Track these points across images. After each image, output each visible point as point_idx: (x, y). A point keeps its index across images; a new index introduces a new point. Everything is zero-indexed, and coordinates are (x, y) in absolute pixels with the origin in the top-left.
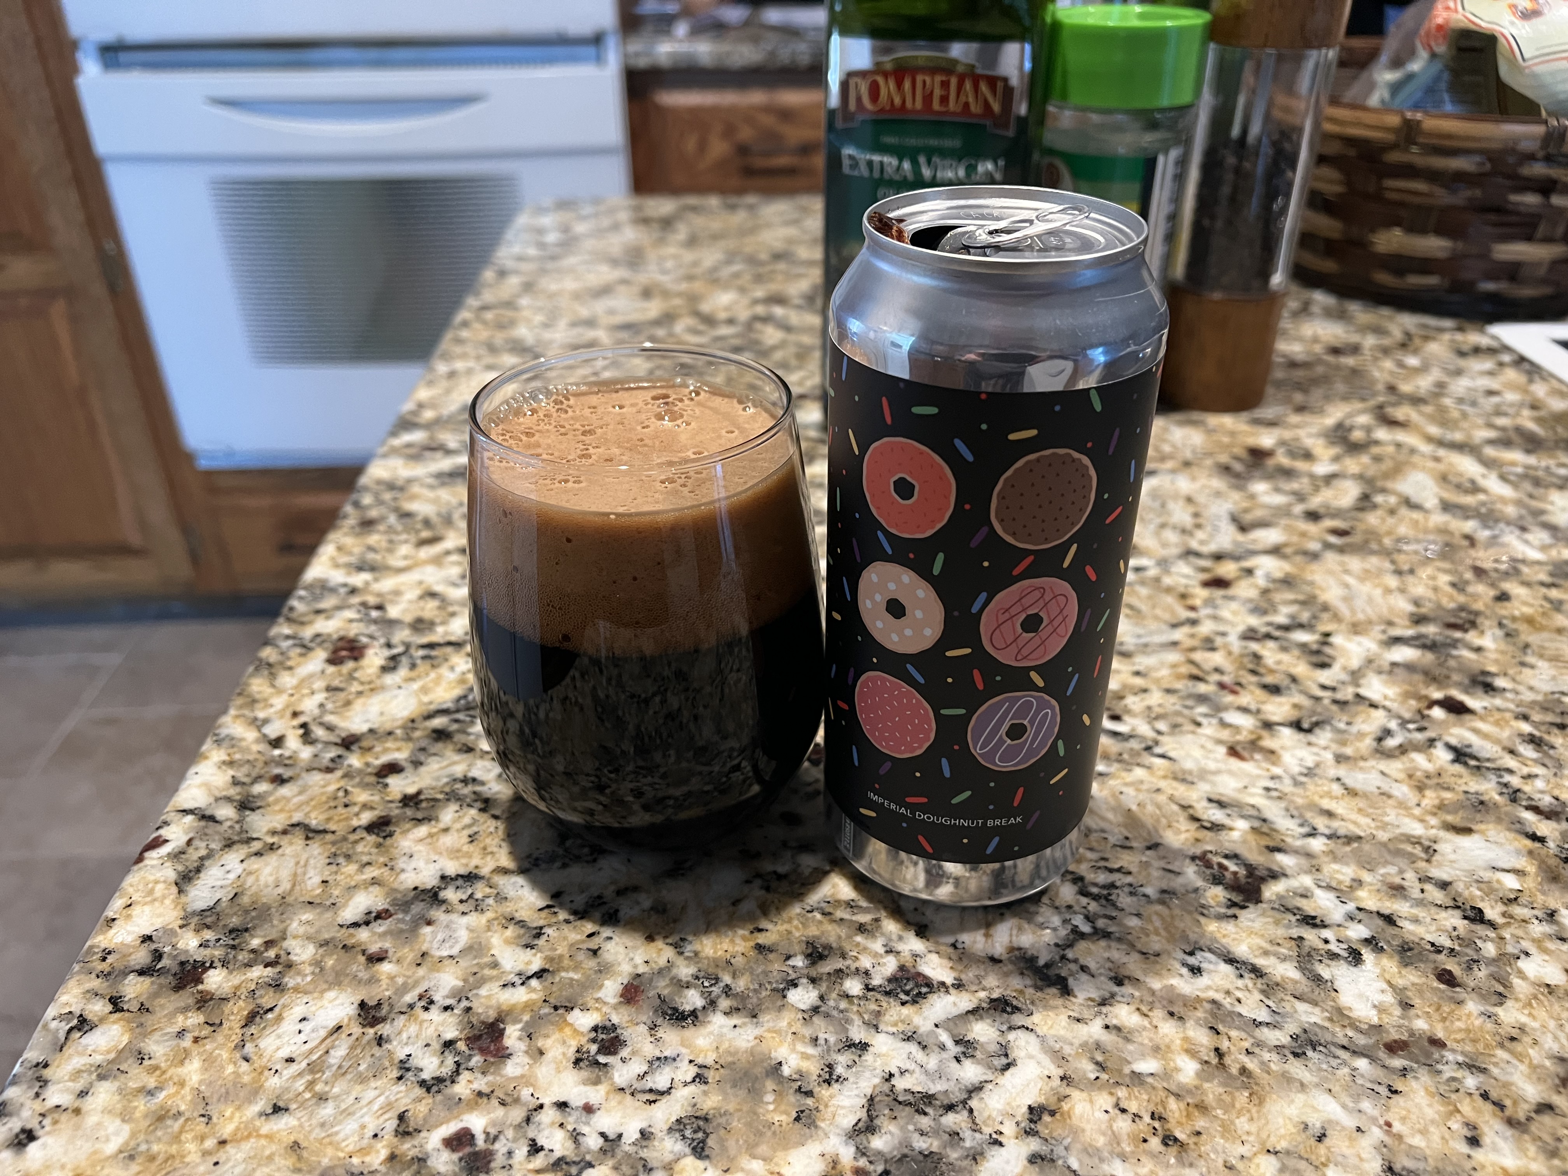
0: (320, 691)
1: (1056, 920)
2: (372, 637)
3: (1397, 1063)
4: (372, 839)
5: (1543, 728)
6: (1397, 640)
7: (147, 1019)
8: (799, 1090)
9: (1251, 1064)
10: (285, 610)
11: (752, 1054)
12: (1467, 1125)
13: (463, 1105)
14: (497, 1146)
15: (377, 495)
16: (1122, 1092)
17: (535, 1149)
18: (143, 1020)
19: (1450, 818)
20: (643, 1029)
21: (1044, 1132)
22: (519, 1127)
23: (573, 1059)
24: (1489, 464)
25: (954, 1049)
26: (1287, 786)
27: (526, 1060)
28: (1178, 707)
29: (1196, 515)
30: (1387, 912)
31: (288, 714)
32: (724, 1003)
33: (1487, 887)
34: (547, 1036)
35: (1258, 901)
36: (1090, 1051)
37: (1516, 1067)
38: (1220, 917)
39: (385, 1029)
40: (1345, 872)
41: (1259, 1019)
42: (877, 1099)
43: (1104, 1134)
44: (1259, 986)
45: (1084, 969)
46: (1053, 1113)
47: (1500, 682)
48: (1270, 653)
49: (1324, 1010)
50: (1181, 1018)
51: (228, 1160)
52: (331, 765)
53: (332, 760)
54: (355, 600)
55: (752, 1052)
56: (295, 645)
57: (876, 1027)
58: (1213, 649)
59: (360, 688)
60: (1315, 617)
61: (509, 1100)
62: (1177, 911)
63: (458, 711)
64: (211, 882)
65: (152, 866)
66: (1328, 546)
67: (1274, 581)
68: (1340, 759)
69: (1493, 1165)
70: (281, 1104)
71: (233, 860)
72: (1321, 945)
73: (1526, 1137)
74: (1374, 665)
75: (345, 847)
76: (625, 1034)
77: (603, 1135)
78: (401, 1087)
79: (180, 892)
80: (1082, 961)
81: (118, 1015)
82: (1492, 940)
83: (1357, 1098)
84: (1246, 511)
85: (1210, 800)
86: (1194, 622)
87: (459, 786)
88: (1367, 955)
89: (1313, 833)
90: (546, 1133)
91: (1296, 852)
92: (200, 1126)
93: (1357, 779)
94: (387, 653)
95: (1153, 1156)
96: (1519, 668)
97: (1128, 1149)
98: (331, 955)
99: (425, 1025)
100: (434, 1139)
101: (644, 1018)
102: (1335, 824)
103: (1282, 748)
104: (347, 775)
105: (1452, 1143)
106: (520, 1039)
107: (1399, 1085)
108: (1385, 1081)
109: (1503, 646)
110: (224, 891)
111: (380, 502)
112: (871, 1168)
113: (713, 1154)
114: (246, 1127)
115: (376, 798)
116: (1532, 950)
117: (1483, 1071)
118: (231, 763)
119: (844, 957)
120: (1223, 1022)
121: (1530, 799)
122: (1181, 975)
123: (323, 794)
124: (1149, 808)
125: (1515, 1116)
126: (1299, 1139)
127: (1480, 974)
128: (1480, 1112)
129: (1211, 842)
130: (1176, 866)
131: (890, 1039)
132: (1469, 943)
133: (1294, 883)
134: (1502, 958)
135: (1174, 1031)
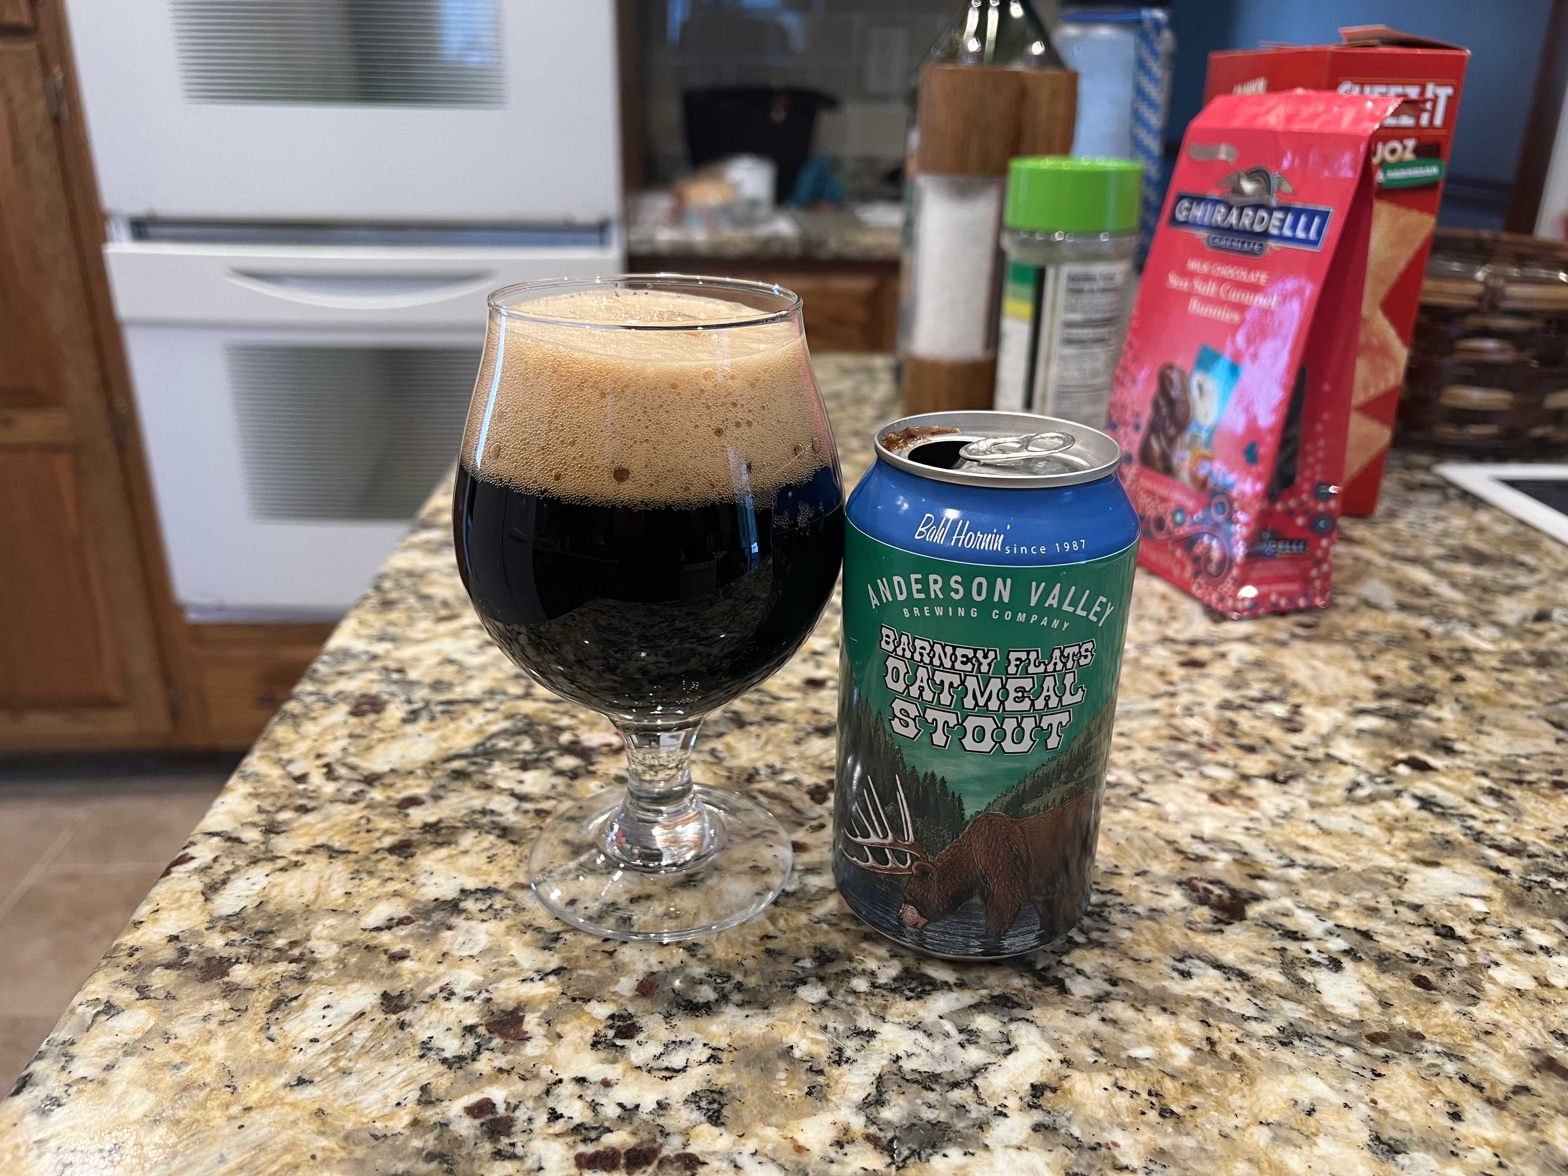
0: (343, 737)
2: (393, 694)
3: (1380, 1051)
4: (394, 859)
5: (1502, 783)
6: (1362, 712)
7: (174, 1006)
8: (810, 1069)
9: (1240, 1051)
10: (309, 672)
11: (764, 1038)
12: (1449, 1102)
13: (483, 1080)
14: (517, 1114)
15: (397, 581)
16: (1119, 1073)
17: (554, 1116)
18: (169, 1006)
19: (1419, 854)
20: (658, 1017)
21: (1047, 1106)
22: (538, 1098)
23: (591, 1041)
24: (1441, 575)
25: (958, 1037)
26: (1266, 827)
27: (546, 1042)
28: (1161, 761)
29: (1170, 610)
30: (1364, 928)
31: (312, 755)
32: (737, 997)
33: (1458, 911)
34: (565, 1023)
35: (1242, 917)
36: (1088, 1039)
37: (1492, 1057)
38: (1207, 931)
39: (407, 1016)
40: (1324, 897)
41: (1247, 1015)
42: (885, 1078)
43: (1104, 1108)
44: (1246, 987)
45: (1079, 972)
46: (1054, 1090)
47: (1459, 746)
48: (1244, 720)
49: (1307, 1007)
50: (1173, 1013)
51: (253, 1124)
52: (354, 798)
53: (355, 794)
54: (377, 664)
56: (318, 701)
57: (883, 1019)
58: (1191, 716)
59: (381, 736)
60: (1285, 692)
61: (528, 1075)
62: (1167, 927)
63: (476, 755)
64: (236, 892)
65: (179, 879)
66: (1294, 636)
67: (1247, 663)
68: (1313, 805)
69: (1475, 1136)
70: (306, 1077)
71: (259, 876)
72: (1303, 955)
73: (1505, 1113)
74: (1342, 731)
75: (368, 865)
76: (641, 1022)
77: (620, 1105)
78: (424, 1064)
79: (206, 900)
80: (1078, 966)
81: (144, 1002)
82: (1463, 953)
83: (1343, 1080)
85: (1193, 837)
86: (1173, 695)
87: (477, 816)
88: (1347, 963)
89: (1292, 864)
90: (566, 1103)
91: (1276, 879)
92: (226, 1096)
93: (1331, 821)
94: (407, 707)
95: (1151, 1126)
96: (1476, 736)
97: (1127, 1120)
98: (354, 953)
99: (446, 1012)
100: (456, 1108)
101: (660, 1009)
102: (1312, 857)
103: (1260, 795)
104: (368, 806)
105: (1434, 1118)
106: (539, 1025)
107: (1381, 1069)
108: (1368, 1066)
109: (1460, 717)
110: (249, 900)
111: (399, 586)
112: (882, 1134)
113: (727, 1121)
114: (271, 1097)
115: (398, 825)
116: (1501, 960)
117: (1462, 1059)
118: (256, 796)
119: (850, 961)
120: (1212, 1016)
121: (1492, 839)
122: (1172, 978)
123: (345, 821)
124: (1137, 842)
125: (1494, 1096)
126: (1290, 1113)
127: (1454, 980)
128: (1460, 1092)
129: (1194, 871)
130: (1164, 889)
131: (896, 1028)
132: (1442, 955)
133: (1276, 904)
134: (1474, 967)
135: (1167, 1023)
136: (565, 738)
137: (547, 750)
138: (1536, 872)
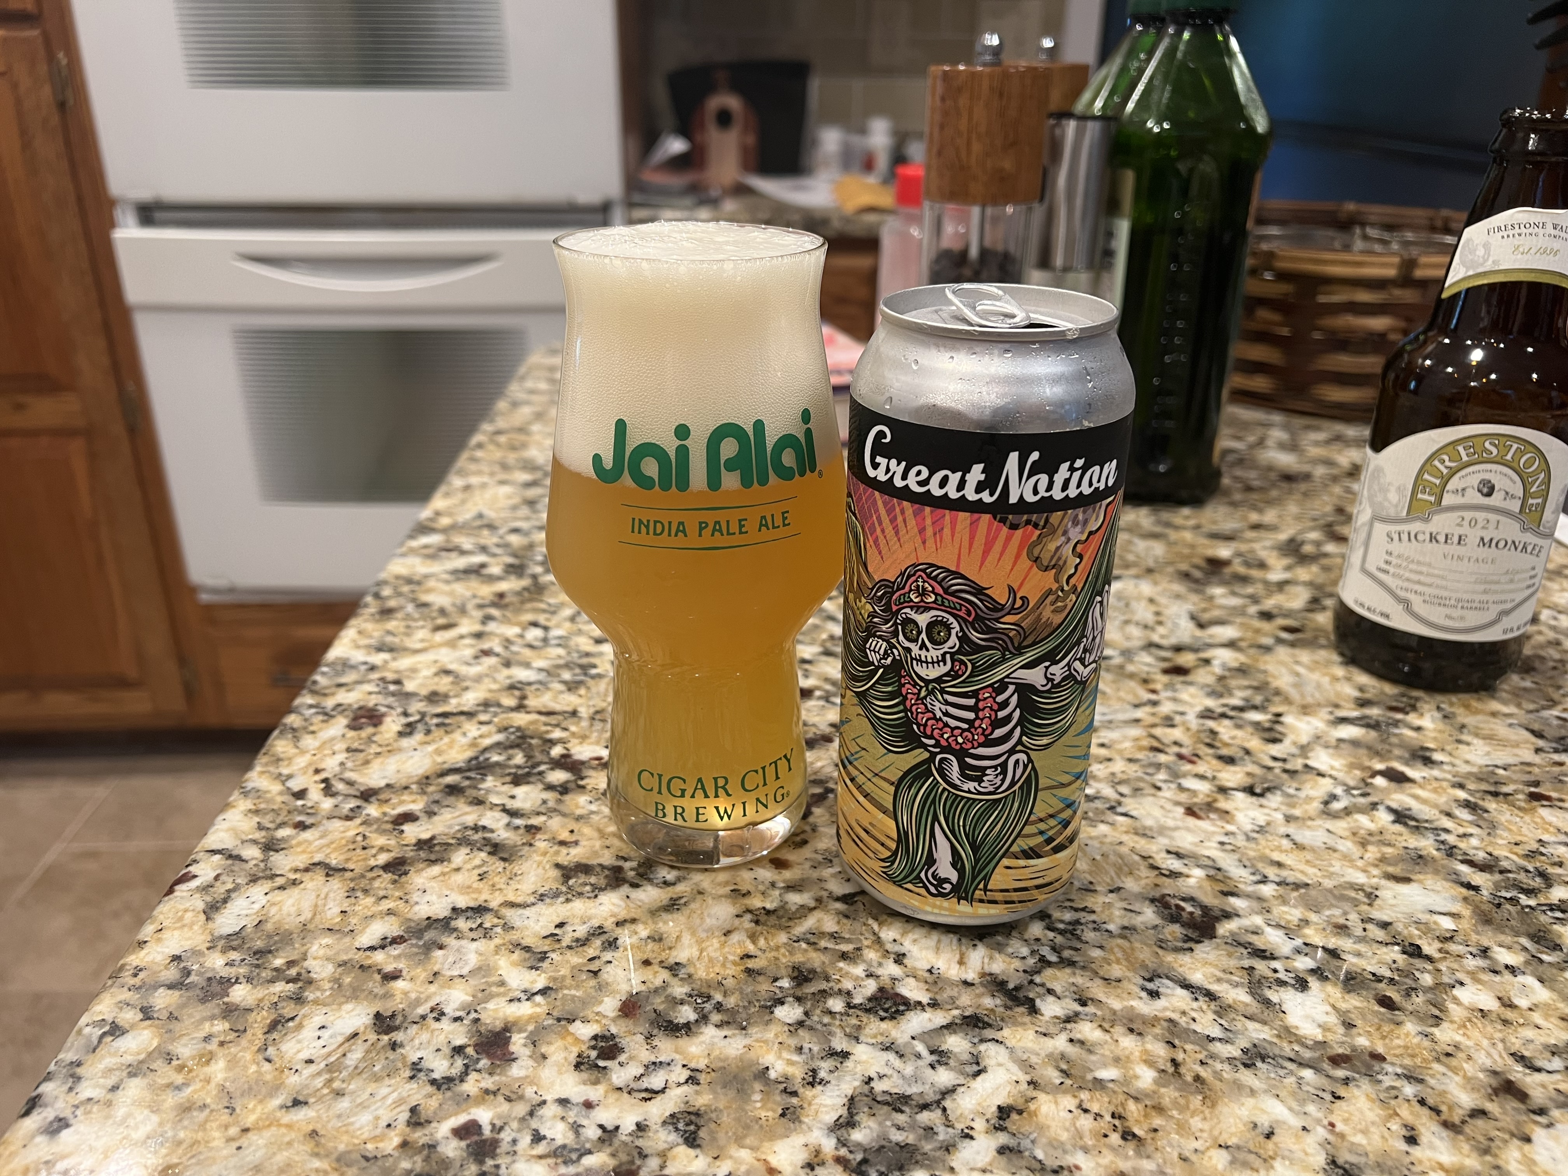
0: (341, 752)
1: (1025, 951)
2: (389, 707)
3: (1341, 1073)
4: (388, 876)
5: (1478, 795)
6: (1343, 720)
7: (176, 1026)
8: (785, 1090)
9: (1203, 1072)
10: (309, 683)
11: (741, 1060)
12: (1406, 1126)
13: (471, 1101)
14: (502, 1135)
15: (395, 588)
16: (1084, 1095)
17: (538, 1138)
18: (171, 1027)
19: (1391, 869)
20: (640, 1038)
21: (1013, 1128)
22: (523, 1120)
23: (574, 1062)
25: (929, 1058)
26: (1240, 841)
27: (531, 1063)
28: (1140, 774)
29: (1158, 614)
30: (1331, 946)
31: (311, 771)
32: (716, 1018)
33: (1426, 928)
34: (549, 1043)
35: (1212, 936)
36: (1056, 1060)
37: (1452, 1080)
38: (1177, 950)
39: (399, 1036)
40: (1293, 914)
41: (1213, 1035)
42: (857, 1099)
43: (1068, 1130)
44: (1213, 1007)
45: (1050, 992)
46: (1020, 1112)
47: (1437, 756)
48: (1225, 730)
49: (1272, 1028)
50: (1140, 1034)
51: (250, 1145)
52: (351, 814)
53: (352, 810)
54: (375, 676)
55: (741, 1058)
56: (318, 713)
57: (857, 1039)
58: (1173, 726)
59: (379, 750)
60: (1267, 700)
61: (513, 1096)
62: (1137, 945)
63: (469, 770)
64: (236, 911)
65: (182, 898)
66: (1280, 641)
67: (1230, 670)
68: (1289, 819)
69: (1430, 1160)
70: (301, 1098)
71: (258, 893)
72: (1270, 974)
73: (1461, 1137)
74: (1322, 741)
75: (363, 883)
76: (623, 1042)
77: (601, 1126)
78: (414, 1085)
79: (208, 919)
80: (1049, 985)
81: (148, 1022)
82: (1429, 972)
83: (1302, 1102)
84: (1204, 610)
85: (1169, 852)
86: (1155, 703)
87: (470, 832)
88: (1314, 983)
89: (1264, 880)
90: (548, 1124)
91: (1248, 896)
92: (225, 1118)
93: (1304, 836)
94: (404, 720)
95: (1112, 1149)
96: (1456, 745)
97: (1090, 1143)
98: (349, 973)
99: (436, 1033)
100: (443, 1129)
101: (641, 1030)
102: (1285, 873)
103: (1236, 809)
104: (364, 823)
105: (1391, 1142)
106: (525, 1045)
107: (1341, 1092)
108: (1328, 1088)
109: (1441, 726)
110: (248, 919)
111: (399, 594)
112: (851, 1157)
113: (704, 1144)
114: (267, 1118)
115: (393, 842)
116: (1466, 979)
117: (1421, 1081)
118: (257, 812)
119: (828, 981)
120: (1178, 1037)
121: (1465, 854)
122: (1141, 998)
123: (342, 838)
124: (1112, 858)
125: (1450, 1119)
126: (1248, 1136)
127: (1418, 1000)
128: (1418, 1116)
129: (1169, 887)
130: (1136, 907)
131: (869, 1049)
132: (1409, 974)
133: (1245, 922)
134: (1439, 987)
135: (1133, 1044)
136: (557, 751)
137: (539, 764)
138: (1507, 889)
